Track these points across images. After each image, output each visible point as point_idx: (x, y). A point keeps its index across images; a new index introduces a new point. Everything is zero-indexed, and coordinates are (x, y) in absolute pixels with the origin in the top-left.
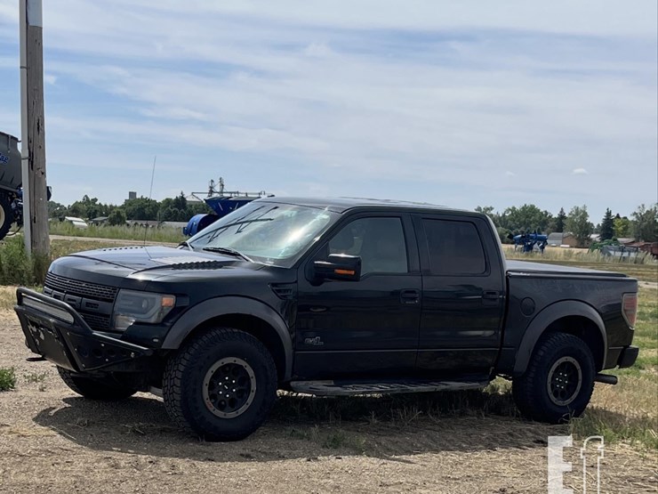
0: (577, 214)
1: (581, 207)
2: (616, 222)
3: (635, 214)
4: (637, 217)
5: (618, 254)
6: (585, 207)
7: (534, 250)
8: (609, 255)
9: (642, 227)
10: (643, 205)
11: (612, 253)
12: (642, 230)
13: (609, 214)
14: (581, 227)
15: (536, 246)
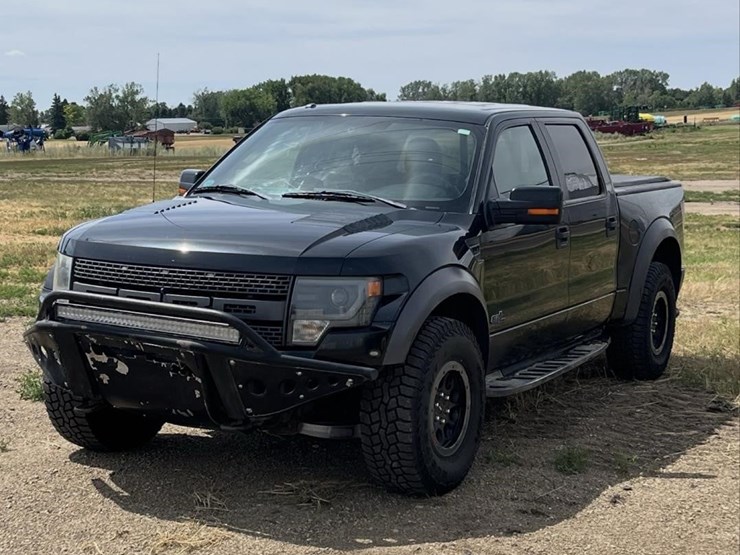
0: (22, 102)
1: (25, 93)
2: (67, 109)
3: (88, 98)
4: (91, 102)
5: (128, 146)
6: (30, 93)
7: (32, 148)
8: (119, 148)
9: (98, 113)
10: (96, 89)
11: (121, 145)
12: (98, 116)
13: (57, 100)
14: (28, 117)
15: (32, 143)
